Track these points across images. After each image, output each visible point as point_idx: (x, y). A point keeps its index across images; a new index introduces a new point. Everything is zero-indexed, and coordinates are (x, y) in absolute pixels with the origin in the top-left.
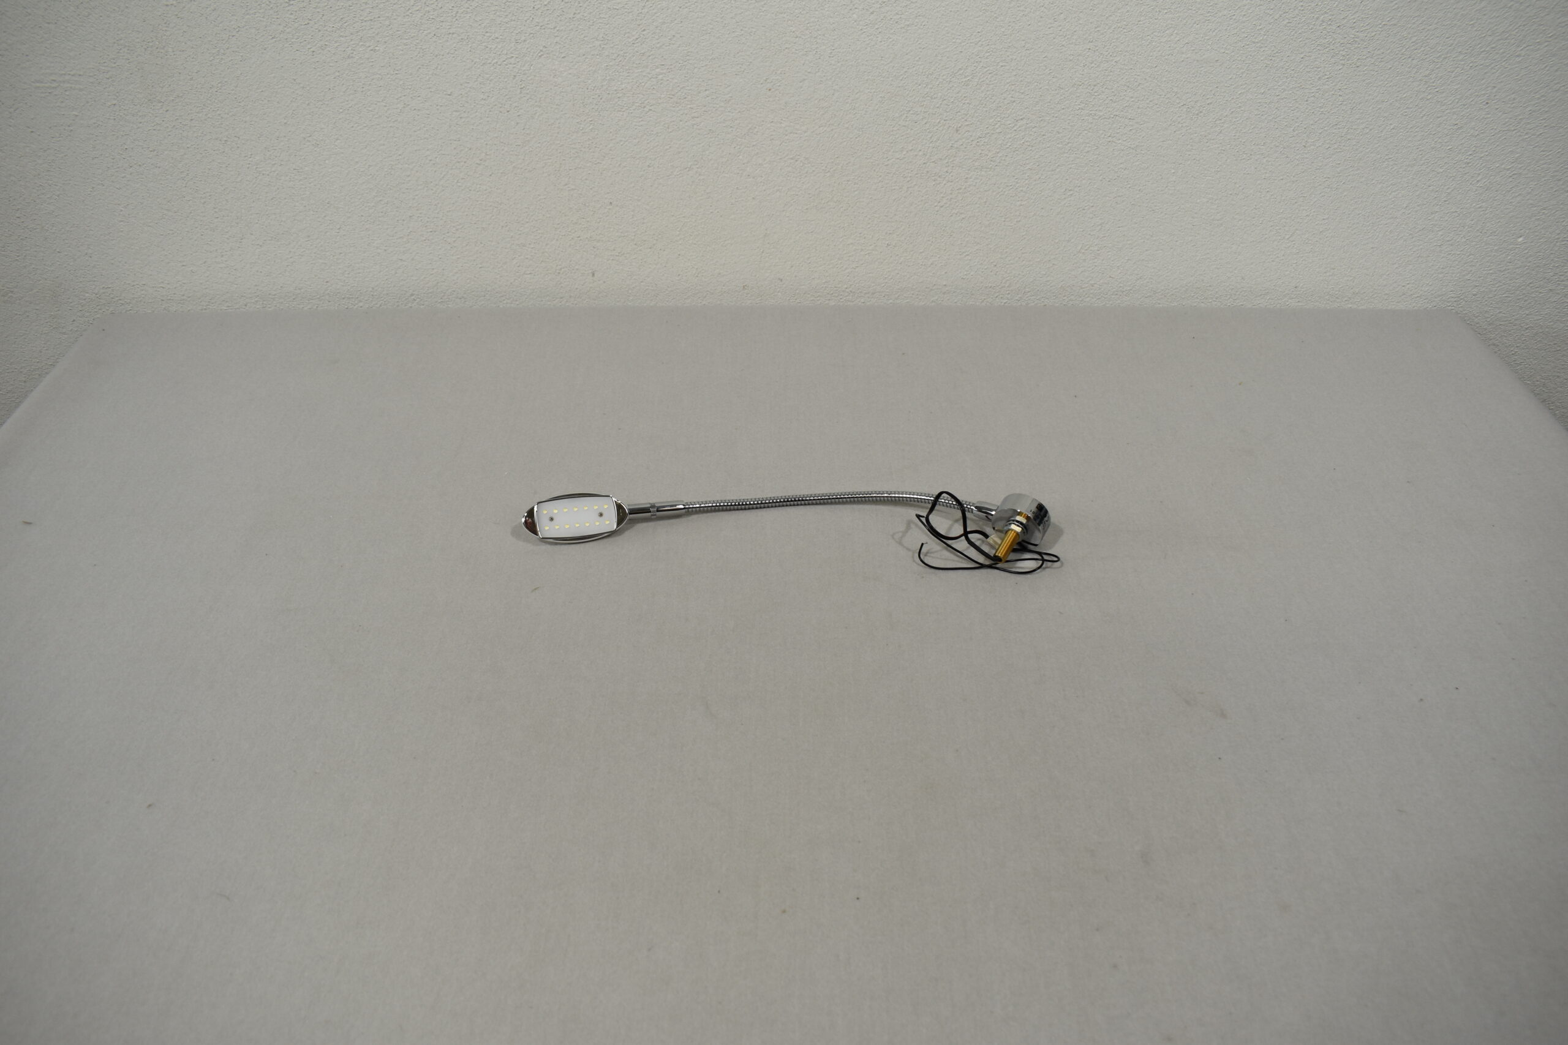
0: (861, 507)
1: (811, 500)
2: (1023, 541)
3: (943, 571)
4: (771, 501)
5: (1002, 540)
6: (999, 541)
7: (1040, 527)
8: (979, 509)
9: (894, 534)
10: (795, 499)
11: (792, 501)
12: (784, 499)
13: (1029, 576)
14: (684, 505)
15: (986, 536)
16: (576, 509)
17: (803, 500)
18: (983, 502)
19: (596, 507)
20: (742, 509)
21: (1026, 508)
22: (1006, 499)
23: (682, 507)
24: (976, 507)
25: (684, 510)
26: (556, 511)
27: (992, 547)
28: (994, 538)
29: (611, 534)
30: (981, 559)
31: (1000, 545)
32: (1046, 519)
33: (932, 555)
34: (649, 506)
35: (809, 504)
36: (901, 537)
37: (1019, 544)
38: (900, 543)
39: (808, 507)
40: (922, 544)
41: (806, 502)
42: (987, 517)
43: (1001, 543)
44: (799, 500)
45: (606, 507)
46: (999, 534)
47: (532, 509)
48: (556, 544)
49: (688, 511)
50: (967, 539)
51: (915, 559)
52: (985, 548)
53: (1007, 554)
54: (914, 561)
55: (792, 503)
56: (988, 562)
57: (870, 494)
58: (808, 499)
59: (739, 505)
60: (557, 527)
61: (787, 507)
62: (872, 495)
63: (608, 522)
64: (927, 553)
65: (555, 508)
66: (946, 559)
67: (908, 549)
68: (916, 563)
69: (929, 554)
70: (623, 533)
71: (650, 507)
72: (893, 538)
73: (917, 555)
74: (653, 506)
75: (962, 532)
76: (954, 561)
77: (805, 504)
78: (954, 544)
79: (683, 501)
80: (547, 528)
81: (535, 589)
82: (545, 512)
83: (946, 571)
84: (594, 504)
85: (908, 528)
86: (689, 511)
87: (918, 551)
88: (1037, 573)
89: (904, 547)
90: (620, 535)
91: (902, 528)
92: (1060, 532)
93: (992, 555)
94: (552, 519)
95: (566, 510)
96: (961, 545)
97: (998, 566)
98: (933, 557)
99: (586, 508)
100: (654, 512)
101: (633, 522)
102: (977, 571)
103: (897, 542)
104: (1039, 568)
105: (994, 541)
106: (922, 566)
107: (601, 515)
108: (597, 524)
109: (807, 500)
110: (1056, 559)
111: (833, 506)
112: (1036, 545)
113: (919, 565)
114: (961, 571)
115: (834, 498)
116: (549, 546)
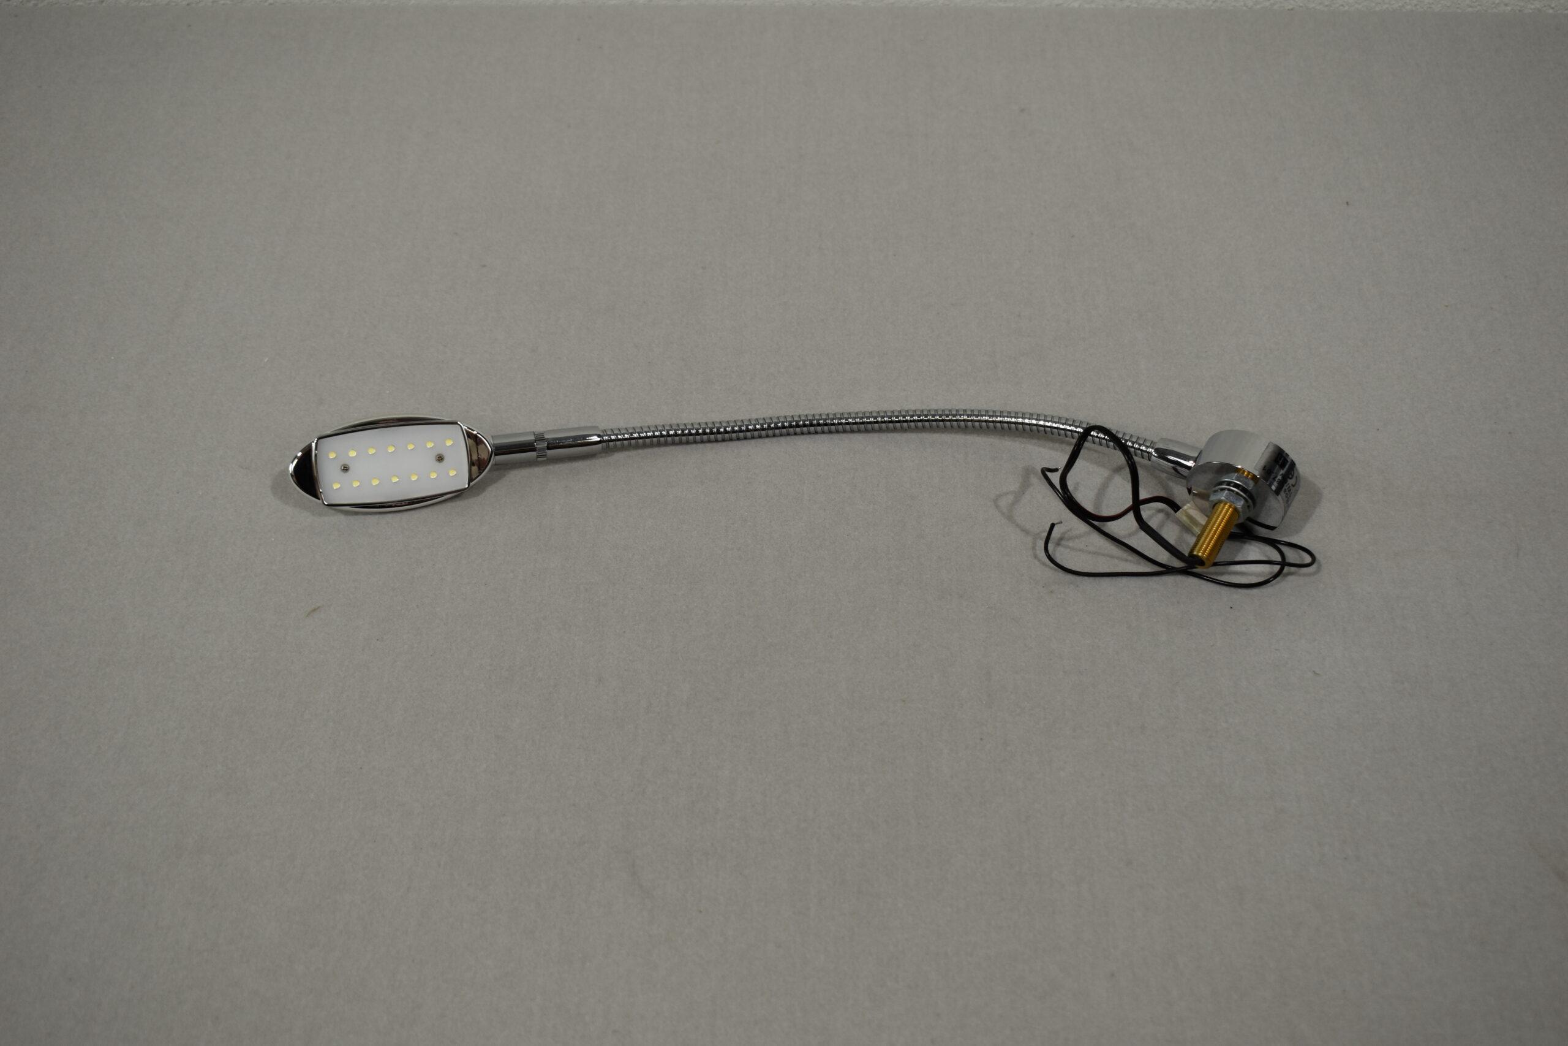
0: (936, 437)
1: (841, 424)
2: (1249, 519)
3: (1092, 579)
4: (765, 426)
5: (1209, 517)
6: (1202, 520)
7: (1279, 497)
8: (1162, 454)
9: (998, 497)
10: (811, 421)
11: (805, 425)
12: (790, 422)
13: (1255, 591)
14: (599, 436)
15: (1176, 507)
16: (391, 449)
17: (826, 424)
18: (1171, 440)
19: (430, 445)
20: (709, 441)
21: (1251, 461)
22: (1214, 439)
23: (596, 439)
24: (1157, 450)
25: (600, 446)
26: (353, 454)
27: (1186, 529)
28: (1190, 509)
29: (458, 495)
30: (1163, 556)
31: (1204, 528)
32: (1291, 482)
33: (1071, 544)
34: (532, 438)
35: (837, 432)
36: (1014, 504)
37: (1241, 526)
38: (1010, 518)
39: (835, 437)
40: (1053, 526)
41: (833, 427)
42: (1174, 469)
43: (1208, 523)
44: (819, 425)
45: (449, 443)
46: (1199, 501)
47: (310, 446)
48: (356, 513)
49: (608, 447)
50: (1139, 518)
51: (1038, 552)
52: (1170, 533)
53: (1217, 548)
54: (1036, 557)
55: (805, 429)
56: (1177, 564)
57: (954, 416)
58: (836, 421)
59: (704, 433)
60: (356, 484)
61: (797, 437)
62: (958, 417)
63: (452, 473)
64: (1061, 539)
65: (351, 448)
66: (1095, 553)
67: (1026, 532)
68: (1039, 560)
69: (1063, 542)
70: (484, 490)
71: (536, 441)
72: (997, 507)
73: (1042, 543)
74: (540, 438)
75: (1129, 503)
76: (1112, 557)
77: (830, 432)
78: (1112, 527)
79: (596, 428)
80: (336, 486)
81: (314, 610)
82: (332, 456)
83: (1097, 579)
84: (427, 439)
85: (1025, 485)
86: (611, 445)
87: (1045, 534)
88: (1272, 586)
89: (1018, 526)
90: (478, 495)
91: (1014, 486)
92: (1316, 497)
93: (1187, 555)
94: (346, 469)
95: (372, 451)
96: (1125, 527)
97: (1195, 570)
98: (1072, 549)
99: (411, 447)
100: (542, 449)
101: (503, 468)
102: (1155, 578)
103: (1003, 514)
104: (1276, 576)
105: (1190, 517)
106: (1052, 568)
107: (440, 459)
108: (433, 476)
109: (833, 424)
110: (1307, 559)
111: (884, 436)
112: (1272, 528)
113: (1044, 564)
114: (1124, 580)
115: (885, 422)
116: (342, 517)
